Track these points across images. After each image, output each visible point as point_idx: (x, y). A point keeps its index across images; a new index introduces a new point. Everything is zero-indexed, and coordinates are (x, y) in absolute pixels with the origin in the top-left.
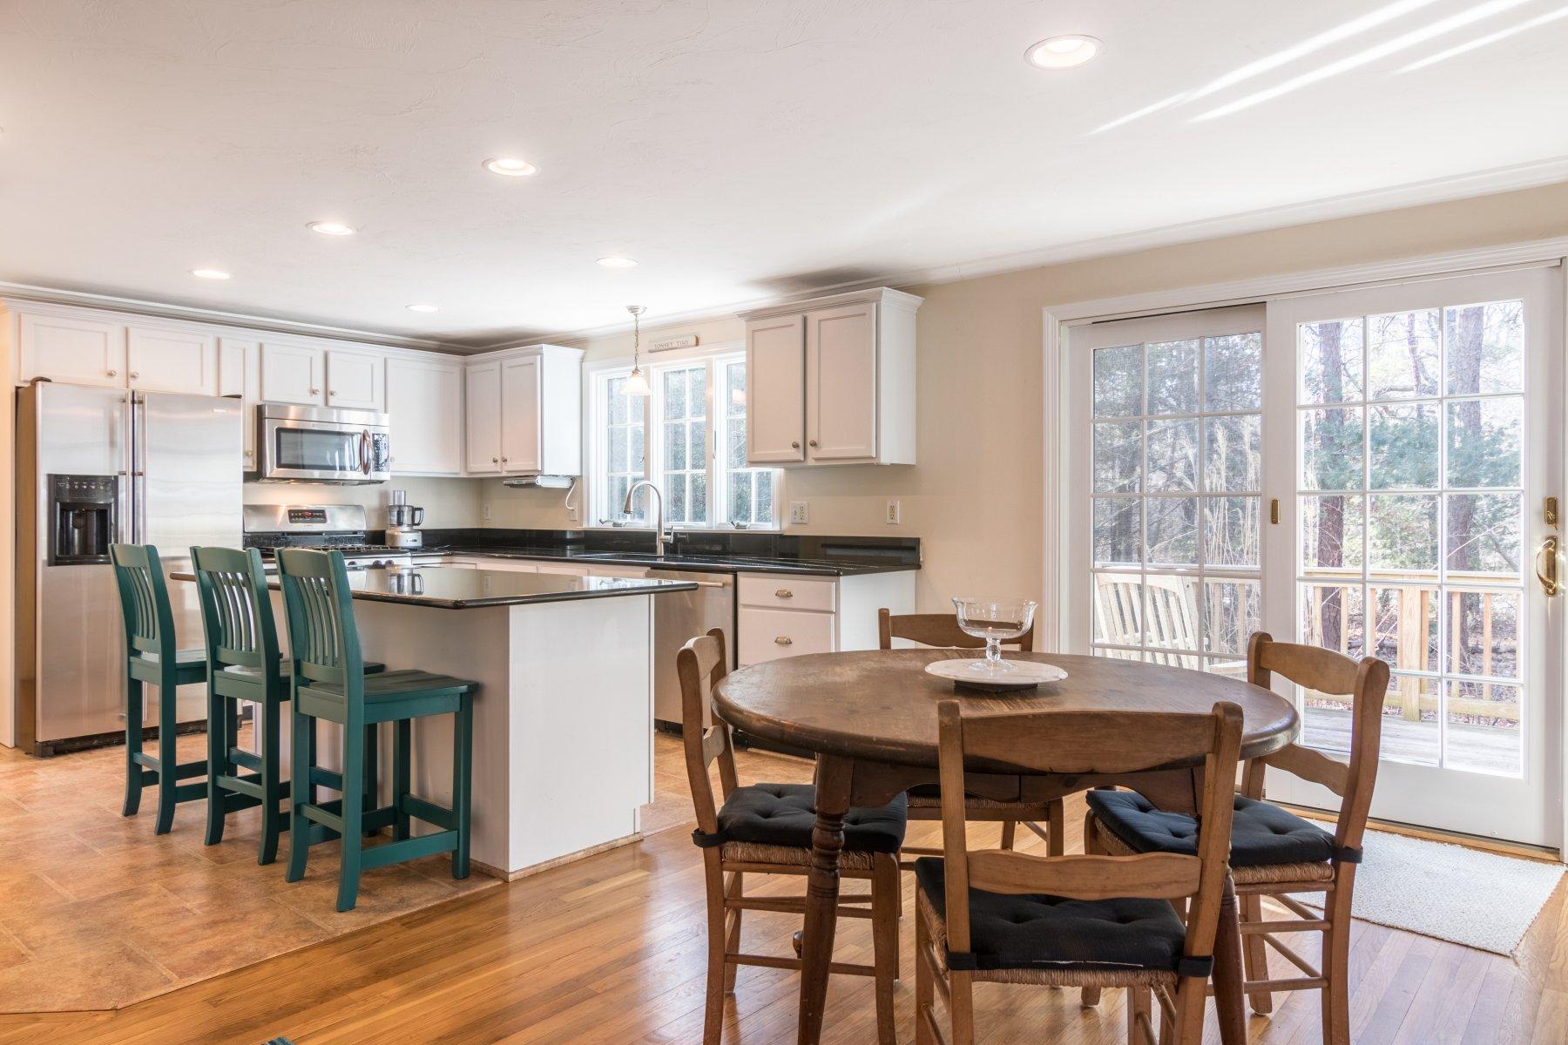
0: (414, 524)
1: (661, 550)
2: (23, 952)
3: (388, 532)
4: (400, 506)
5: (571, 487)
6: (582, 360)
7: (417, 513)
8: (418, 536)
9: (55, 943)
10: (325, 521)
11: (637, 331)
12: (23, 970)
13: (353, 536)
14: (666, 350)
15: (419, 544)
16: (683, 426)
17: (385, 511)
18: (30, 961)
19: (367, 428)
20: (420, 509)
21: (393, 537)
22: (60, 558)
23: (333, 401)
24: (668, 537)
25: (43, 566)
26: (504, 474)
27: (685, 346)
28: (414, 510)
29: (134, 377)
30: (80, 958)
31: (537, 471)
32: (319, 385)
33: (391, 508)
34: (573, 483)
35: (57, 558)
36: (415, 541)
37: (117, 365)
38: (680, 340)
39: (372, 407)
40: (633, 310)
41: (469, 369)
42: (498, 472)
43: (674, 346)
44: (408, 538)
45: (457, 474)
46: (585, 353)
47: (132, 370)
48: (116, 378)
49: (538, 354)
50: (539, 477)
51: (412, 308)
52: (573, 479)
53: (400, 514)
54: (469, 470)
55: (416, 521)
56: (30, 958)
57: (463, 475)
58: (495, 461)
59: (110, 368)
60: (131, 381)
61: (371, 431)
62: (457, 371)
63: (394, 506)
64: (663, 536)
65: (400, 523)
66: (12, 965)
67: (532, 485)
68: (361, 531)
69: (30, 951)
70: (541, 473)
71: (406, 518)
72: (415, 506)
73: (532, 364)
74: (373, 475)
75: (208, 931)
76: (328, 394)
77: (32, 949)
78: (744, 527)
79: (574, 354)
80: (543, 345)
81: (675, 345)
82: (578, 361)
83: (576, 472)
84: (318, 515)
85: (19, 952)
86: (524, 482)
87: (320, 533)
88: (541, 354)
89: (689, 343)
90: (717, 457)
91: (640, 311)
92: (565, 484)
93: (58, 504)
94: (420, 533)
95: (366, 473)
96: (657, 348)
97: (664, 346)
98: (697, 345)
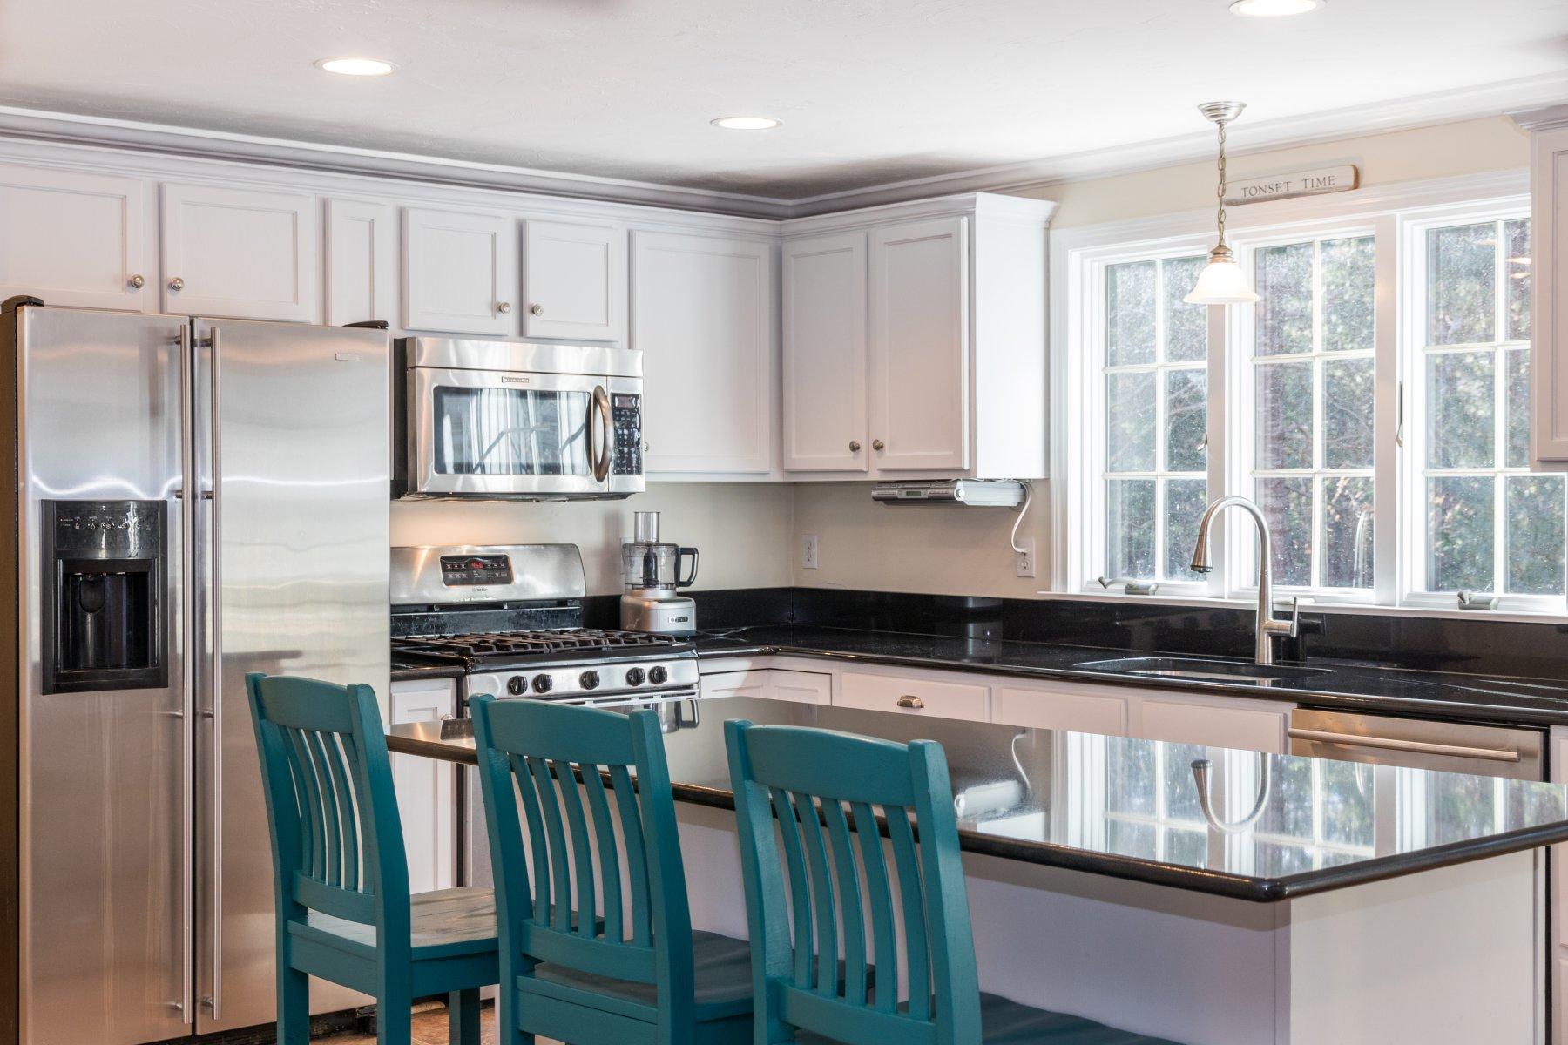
0: (678, 583)
1: (1265, 653)
3: (627, 600)
4: (649, 545)
5: (1021, 504)
6: (1049, 224)
7: (686, 560)
8: (688, 608)
10: (508, 580)
11: (1222, 158)
13: (556, 609)
14: (1272, 199)
15: (690, 626)
16: (1304, 371)
17: (615, 554)
19: (602, 382)
20: (692, 552)
21: (642, 613)
22: (65, 677)
23: (534, 325)
24: (1287, 623)
25: (34, 694)
26: (875, 476)
27: (1324, 188)
28: (679, 552)
29: (174, 287)
31: (961, 470)
32: (508, 294)
33: (628, 549)
34: (1025, 496)
35: (58, 676)
36: (685, 619)
37: (142, 265)
38: (1310, 175)
39: (605, 338)
40: (1213, 111)
41: (790, 248)
42: (861, 472)
43: (1293, 189)
44: (671, 616)
45: (763, 474)
46: (1056, 210)
47: (171, 274)
48: (141, 290)
49: (961, 214)
50: (960, 484)
51: (723, 123)
52: (1024, 486)
53: (649, 560)
54: (787, 467)
55: (684, 577)
57: (775, 477)
58: (855, 448)
59: (133, 271)
60: (170, 296)
61: (610, 387)
62: (764, 251)
63: (636, 544)
64: (1271, 621)
65: (650, 582)
67: (949, 501)
68: (574, 599)
70: (968, 475)
71: (664, 571)
72: (680, 546)
73: (949, 236)
74: (613, 483)
76: (525, 309)
78: (1484, 605)
79: (1034, 210)
80: (978, 193)
81: (1296, 187)
82: (1040, 226)
83: (1034, 472)
84: (497, 568)
86: (925, 493)
87: (497, 605)
88: (971, 214)
89: (1337, 182)
90: (1406, 440)
91: (1230, 114)
92: (1009, 498)
93: (60, 563)
94: (692, 604)
95: (600, 479)
96: (1248, 196)
97: (1268, 190)
98: (1356, 186)
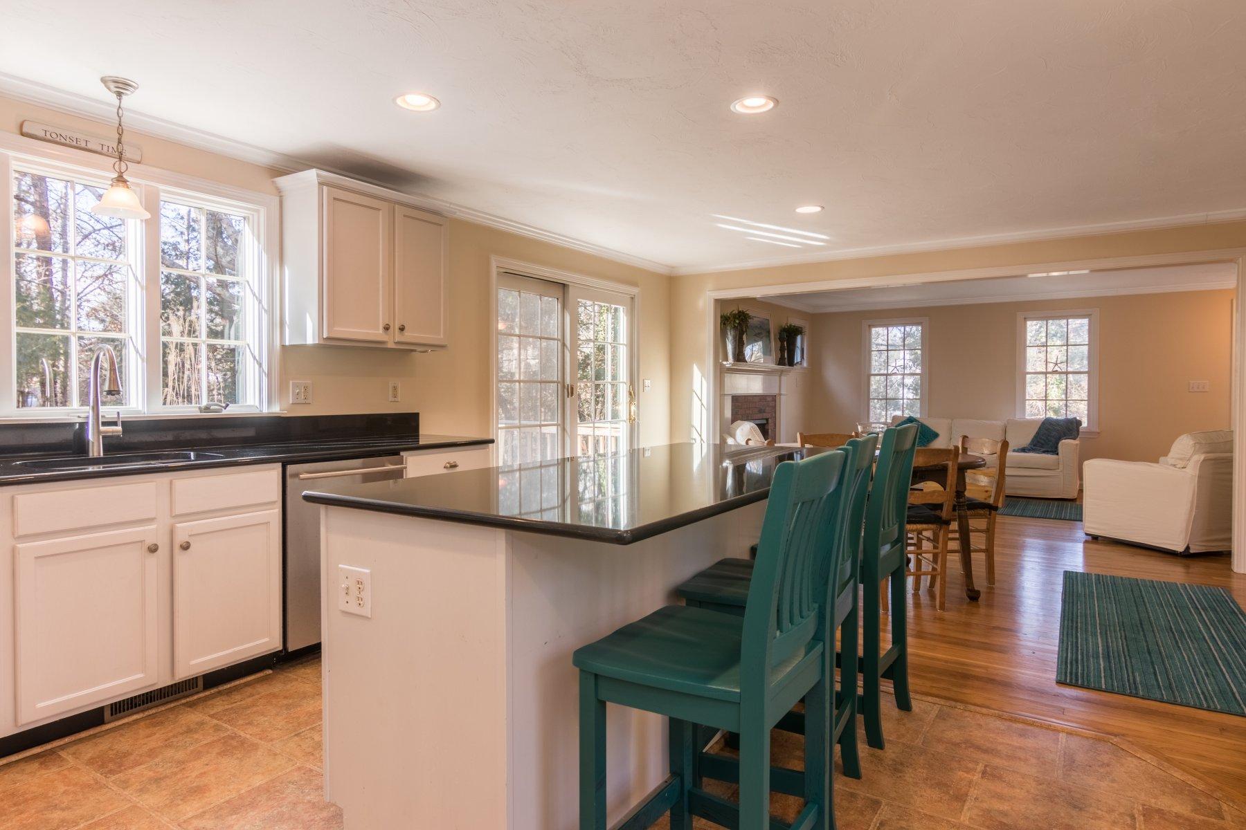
2: (1142, 818)
9: (1111, 811)
12: (1153, 801)
18: (1144, 805)
30: (1104, 784)
43: (90, 146)
56: (1141, 808)
64: (102, 428)
66: (1159, 811)
69: (1136, 816)
75: (999, 749)
77: (1133, 817)
85: (1145, 820)
96: (48, 136)
97: (68, 139)
98: (139, 163)
